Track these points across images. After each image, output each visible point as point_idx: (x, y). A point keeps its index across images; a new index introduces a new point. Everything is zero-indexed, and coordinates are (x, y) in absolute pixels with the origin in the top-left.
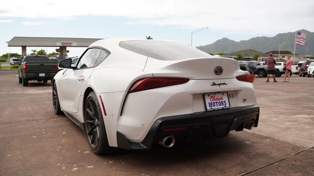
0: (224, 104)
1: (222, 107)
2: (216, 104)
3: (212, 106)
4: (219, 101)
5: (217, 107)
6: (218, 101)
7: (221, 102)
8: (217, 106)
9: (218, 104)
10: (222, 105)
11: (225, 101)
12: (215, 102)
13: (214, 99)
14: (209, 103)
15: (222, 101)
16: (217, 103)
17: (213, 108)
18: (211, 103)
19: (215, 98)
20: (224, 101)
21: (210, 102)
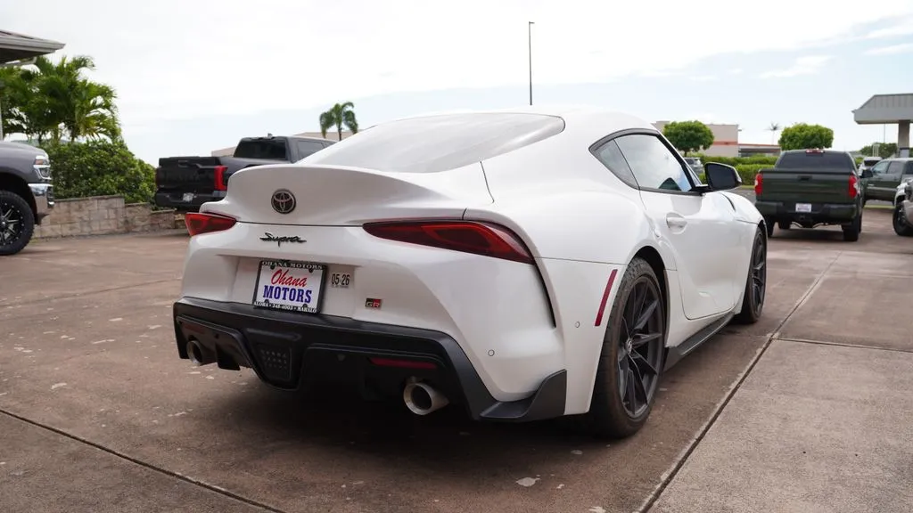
0: (305, 297)
1: (295, 303)
2: (282, 292)
3: (271, 297)
4: (294, 287)
5: (283, 302)
6: (291, 287)
7: (299, 290)
8: (284, 298)
9: (288, 293)
10: (298, 300)
11: (311, 292)
12: (282, 286)
13: (281, 280)
14: (266, 287)
15: (301, 288)
16: (286, 289)
17: (273, 301)
18: (272, 288)
19: (287, 276)
20: (308, 291)
21: (270, 285)
